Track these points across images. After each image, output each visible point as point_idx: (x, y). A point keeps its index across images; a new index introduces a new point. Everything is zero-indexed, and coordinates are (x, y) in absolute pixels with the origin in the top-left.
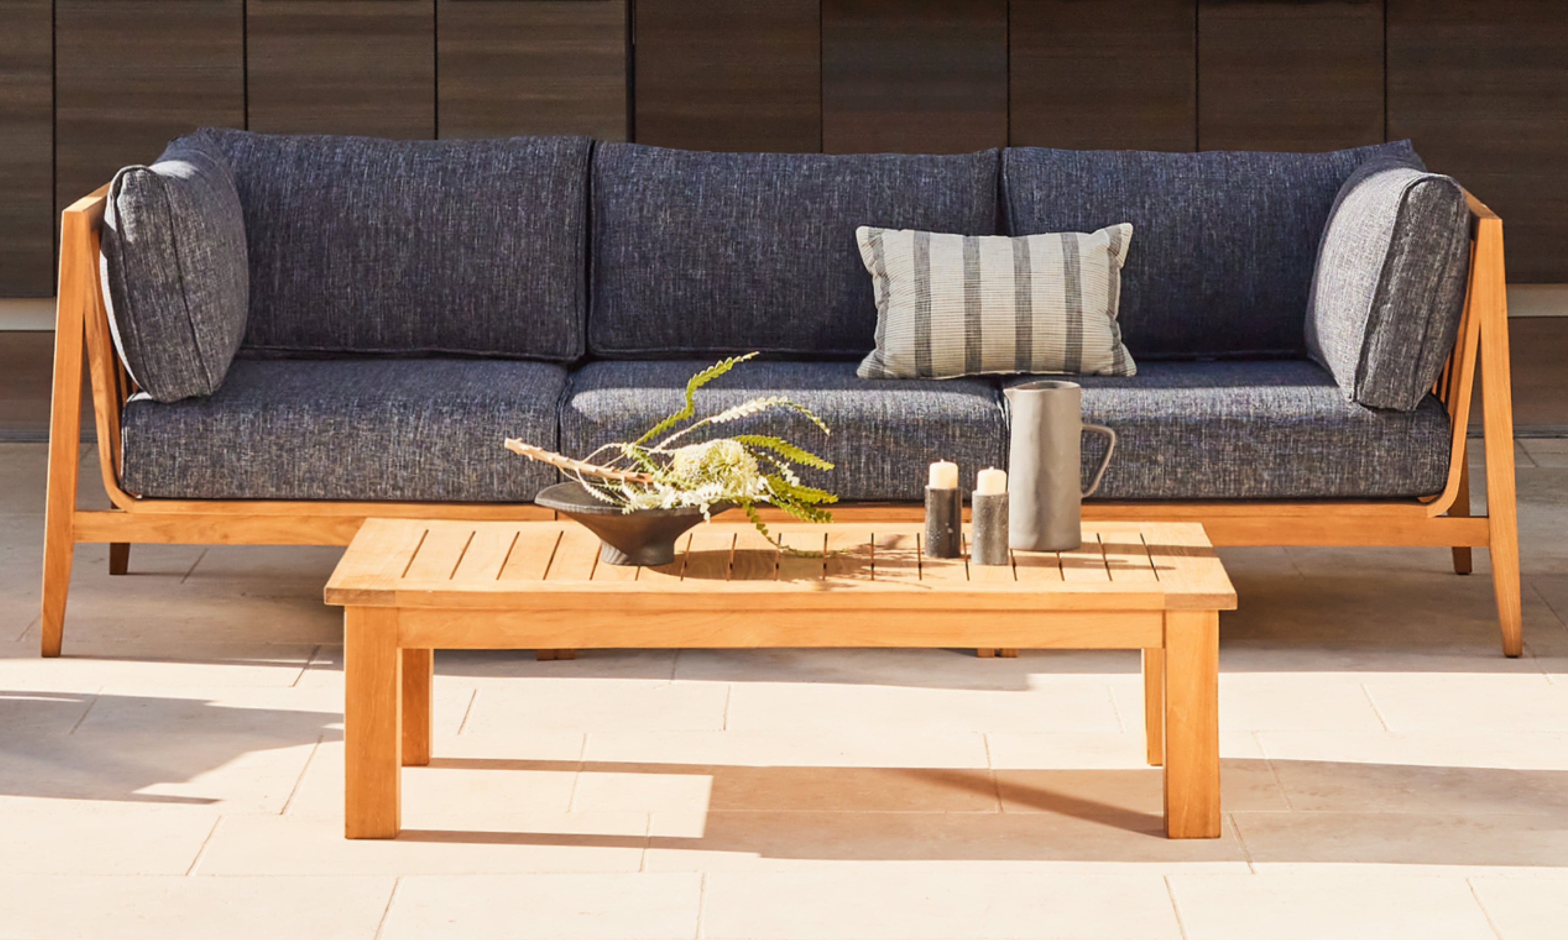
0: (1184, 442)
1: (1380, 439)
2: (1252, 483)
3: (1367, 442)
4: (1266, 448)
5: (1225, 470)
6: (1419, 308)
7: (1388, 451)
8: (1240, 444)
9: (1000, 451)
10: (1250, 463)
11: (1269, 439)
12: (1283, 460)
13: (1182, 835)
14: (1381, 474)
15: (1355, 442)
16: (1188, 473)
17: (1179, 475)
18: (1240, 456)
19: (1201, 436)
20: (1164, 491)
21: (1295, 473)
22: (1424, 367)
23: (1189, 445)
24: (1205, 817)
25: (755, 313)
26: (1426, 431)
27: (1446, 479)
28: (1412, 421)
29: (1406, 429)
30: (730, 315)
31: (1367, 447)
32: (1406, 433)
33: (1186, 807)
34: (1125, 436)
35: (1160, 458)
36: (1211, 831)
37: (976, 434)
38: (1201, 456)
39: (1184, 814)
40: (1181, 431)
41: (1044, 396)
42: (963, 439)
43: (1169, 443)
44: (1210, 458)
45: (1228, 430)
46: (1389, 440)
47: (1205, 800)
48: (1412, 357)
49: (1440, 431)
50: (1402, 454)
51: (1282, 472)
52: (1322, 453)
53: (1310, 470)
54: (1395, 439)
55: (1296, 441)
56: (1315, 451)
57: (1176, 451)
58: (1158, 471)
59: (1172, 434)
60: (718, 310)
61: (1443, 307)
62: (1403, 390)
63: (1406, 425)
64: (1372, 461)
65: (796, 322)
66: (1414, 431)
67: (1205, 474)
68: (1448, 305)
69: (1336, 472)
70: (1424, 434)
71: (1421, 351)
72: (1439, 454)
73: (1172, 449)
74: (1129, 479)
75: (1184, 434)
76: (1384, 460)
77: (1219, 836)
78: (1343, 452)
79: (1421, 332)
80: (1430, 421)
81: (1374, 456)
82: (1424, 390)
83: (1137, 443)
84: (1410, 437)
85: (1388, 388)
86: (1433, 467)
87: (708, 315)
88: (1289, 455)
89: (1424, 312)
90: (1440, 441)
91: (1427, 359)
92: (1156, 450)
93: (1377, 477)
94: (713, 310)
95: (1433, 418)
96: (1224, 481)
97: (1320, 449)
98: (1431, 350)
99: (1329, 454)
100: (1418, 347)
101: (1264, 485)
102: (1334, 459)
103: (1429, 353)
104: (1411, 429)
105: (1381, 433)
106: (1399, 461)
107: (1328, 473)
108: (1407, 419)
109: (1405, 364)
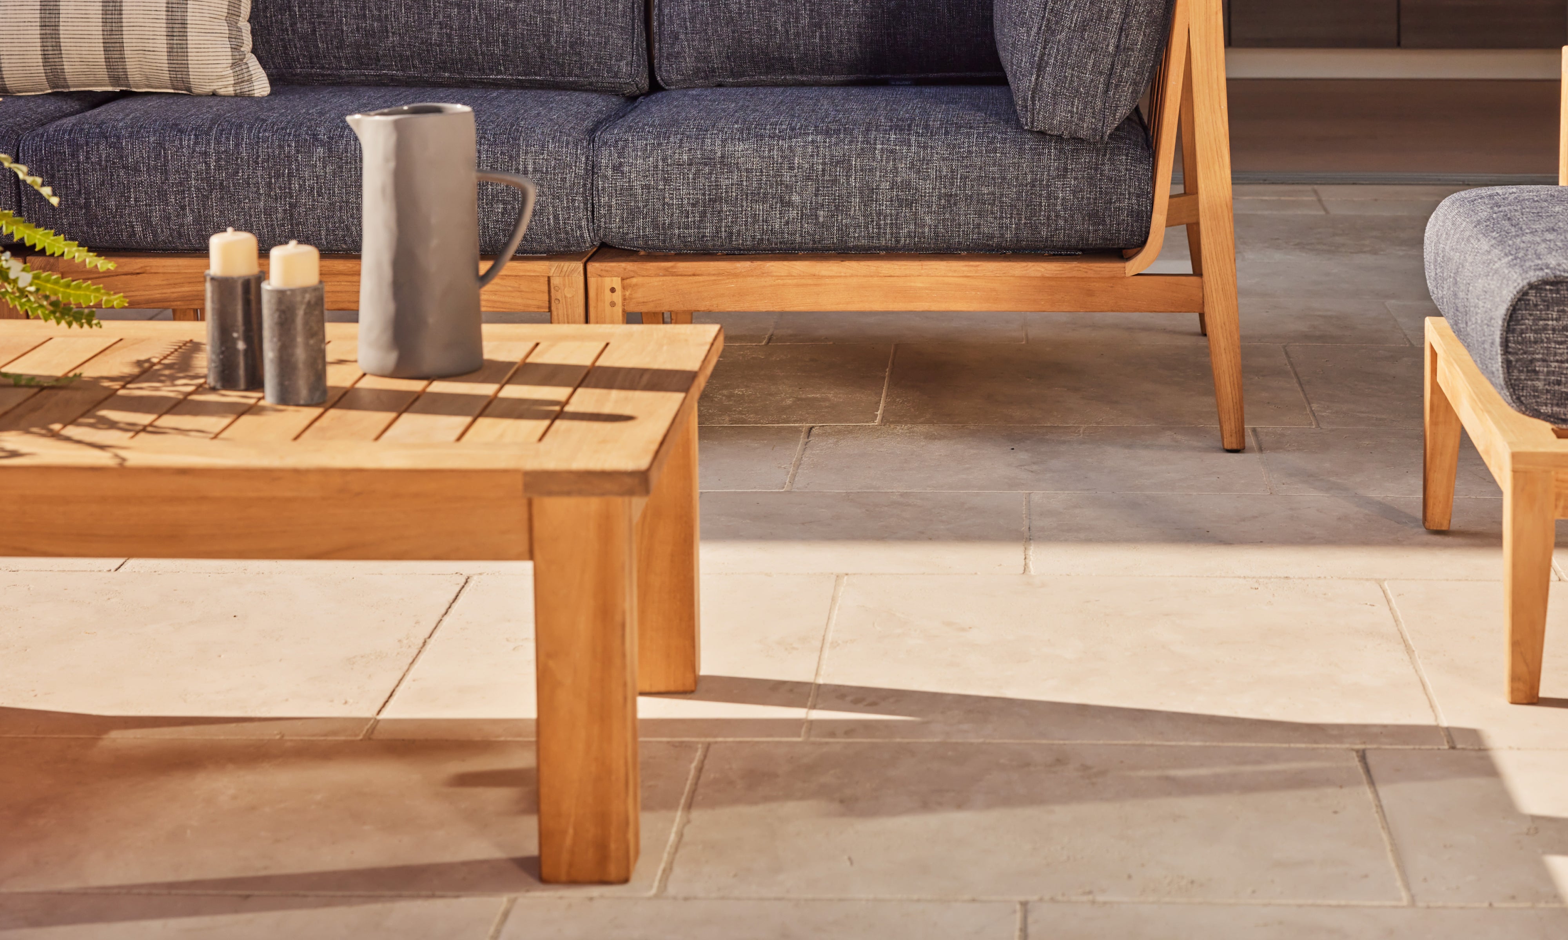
0: (827, 178)
1: (1065, 177)
2: (912, 227)
3: (1048, 181)
4: (929, 185)
5: (879, 214)
6: (1110, 11)
7: (1074, 193)
8: (899, 179)
9: (585, 190)
10: (909, 205)
11: (933, 174)
12: (949, 201)
13: (563, 877)
14: (1066, 221)
15: (1034, 180)
16: (833, 216)
17: (821, 219)
18: (897, 196)
19: (850, 169)
20: (801, 236)
21: (962, 218)
22: (1117, 86)
23: (835, 181)
24: (602, 848)
25: (345, 28)
26: (1122, 168)
27: (1148, 228)
28: (1105, 155)
29: (1097, 164)
30: (314, 31)
31: (1048, 186)
32: (1096, 170)
33: (571, 831)
34: (747, 170)
35: (796, 198)
36: (613, 871)
37: (555, 169)
38: (849, 195)
39: (568, 841)
40: (824, 164)
41: (398, 126)
42: (538, 176)
43: (808, 178)
44: (862, 197)
45: (884, 163)
46: (1076, 178)
47: (602, 819)
48: (1101, 73)
49: (1140, 168)
50: (1093, 196)
51: (947, 216)
52: (993, 194)
53: (980, 214)
54: (1083, 177)
55: (964, 178)
56: (985, 190)
57: (817, 190)
58: (793, 214)
59: (812, 167)
60: (299, 25)
61: (1141, 9)
62: (1090, 115)
63: (1097, 160)
64: (1056, 205)
65: (397, 39)
66: (1107, 167)
67: (854, 218)
68: (1148, 7)
69: (1011, 218)
70: (1120, 171)
71: (1113, 65)
72: (1138, 196)
73: (811, 187)
74: (754, 223)
75: (827, 168)
76: (1069, 204)
77: (625, 881)
78: (1019, 193)
79: (1113, 41)
80: (1127, 155)
81: (1056, 198)
82: (1118, 115)
83: (764, 178)
84: (1101, 175)
85: (1071, 112)
86: (1131, 213)
87: (287, 30)
88: (956, 195)
89: (1116, 17)
90: (1139, 180)
91: (1121, 76)
92: (789, 188)
93: (1061, 222)
94: (293, 24)
95: (1131, 151)
96: (878, 225)
97: (991, 189)
98: (1126, 65)
99: (1002, 195)
100: (1110, 60)
101: (927, 230)
102: (1008, 201)
103: (1123, 68)
104: (1103, 164)
105: (1066, 169)
106: (1089, 204)
107: (1001, 218)
108: (1098, 150)
109: (1092, 81)
